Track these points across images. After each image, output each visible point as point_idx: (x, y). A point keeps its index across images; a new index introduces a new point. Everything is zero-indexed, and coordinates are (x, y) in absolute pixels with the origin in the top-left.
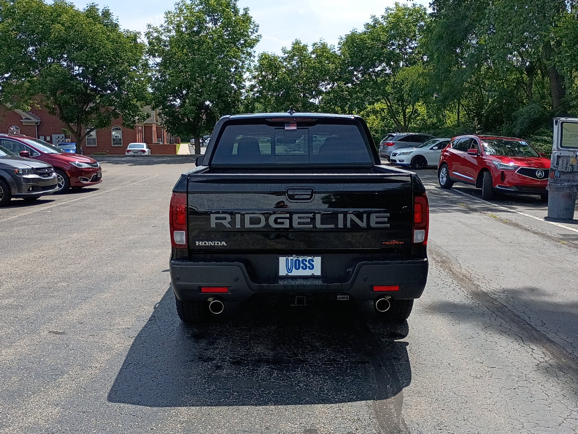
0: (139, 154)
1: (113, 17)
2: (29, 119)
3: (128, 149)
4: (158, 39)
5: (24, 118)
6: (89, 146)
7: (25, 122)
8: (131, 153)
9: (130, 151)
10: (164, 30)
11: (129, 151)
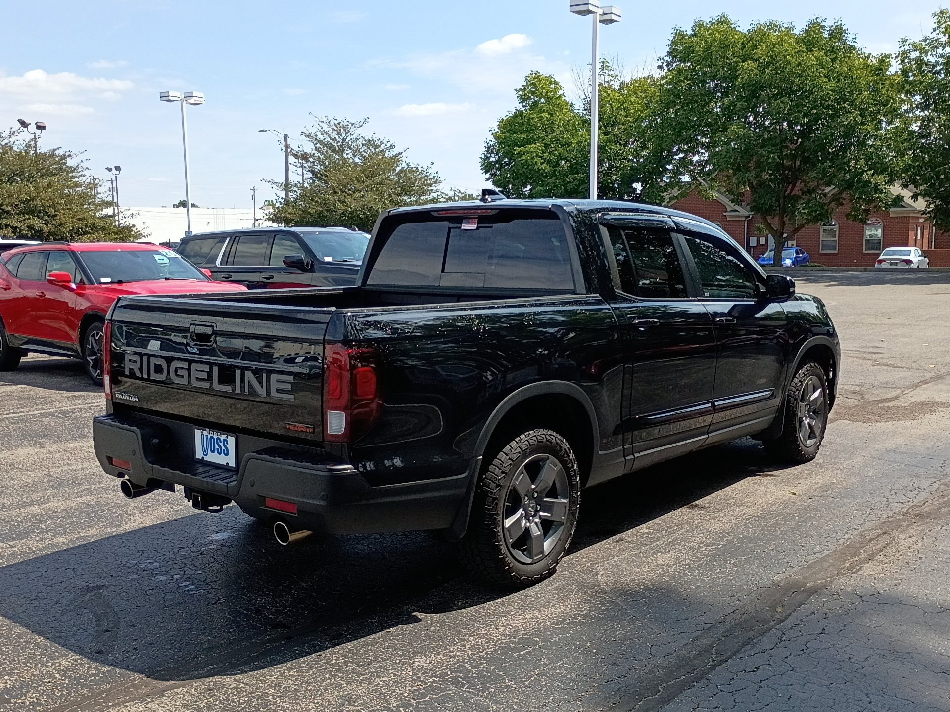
0: (899, 266)
1: (848, 35)
2: (736, 211)
3: (881, 257)
4: (920, 62)
5: (729, 209)
6: (823, 252)
7: (731, 216)
8: (884, 265)
9: (883, 260)
10: (929, 44)
11: (881, 261)
